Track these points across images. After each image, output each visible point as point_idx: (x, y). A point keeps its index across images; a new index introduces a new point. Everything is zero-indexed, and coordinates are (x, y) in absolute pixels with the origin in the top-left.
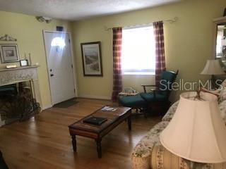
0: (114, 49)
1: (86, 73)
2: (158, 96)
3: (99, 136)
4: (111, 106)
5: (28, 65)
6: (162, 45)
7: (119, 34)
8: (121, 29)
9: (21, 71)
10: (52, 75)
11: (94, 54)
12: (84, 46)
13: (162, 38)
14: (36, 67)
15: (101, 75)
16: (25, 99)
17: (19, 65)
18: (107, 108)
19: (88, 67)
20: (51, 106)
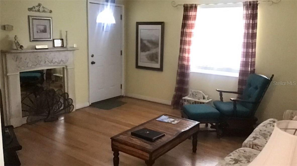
0: (183, 34)
1: (140, 64)
2: (240, 108)
3: (151, 157)
4: (170, 116)
5: (63, 46)
6: (253, 36)
7: (192, 13)
8: (196, 7)
9: (52, 54)
10: (93, 63)
11: (153, 39)
12: (140, 27)
13: (254, 26)
14: (73, 50)
15: (161, 69)
16: (54, 92)
17: (51, 46)
18: (164, 118)
19: (143, 55)
20: (88, 104)
